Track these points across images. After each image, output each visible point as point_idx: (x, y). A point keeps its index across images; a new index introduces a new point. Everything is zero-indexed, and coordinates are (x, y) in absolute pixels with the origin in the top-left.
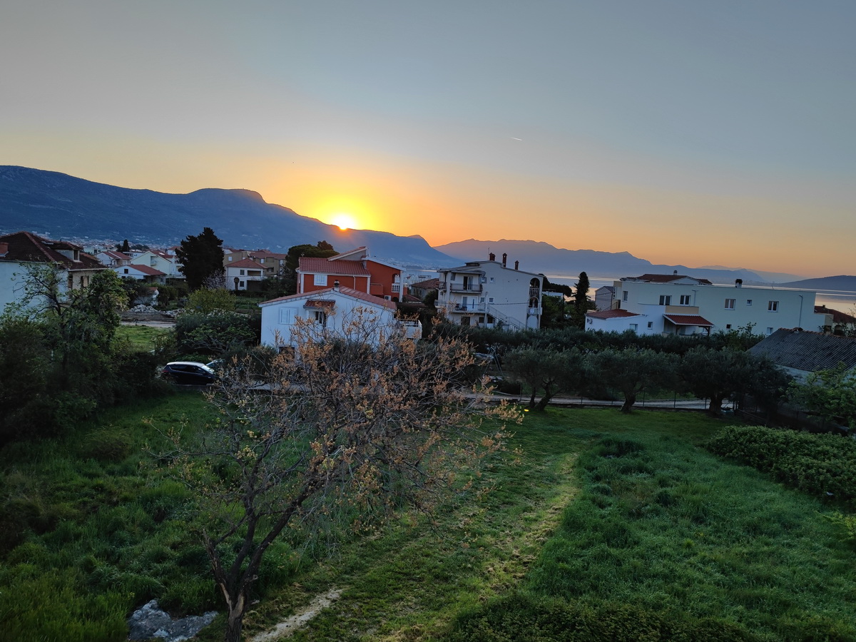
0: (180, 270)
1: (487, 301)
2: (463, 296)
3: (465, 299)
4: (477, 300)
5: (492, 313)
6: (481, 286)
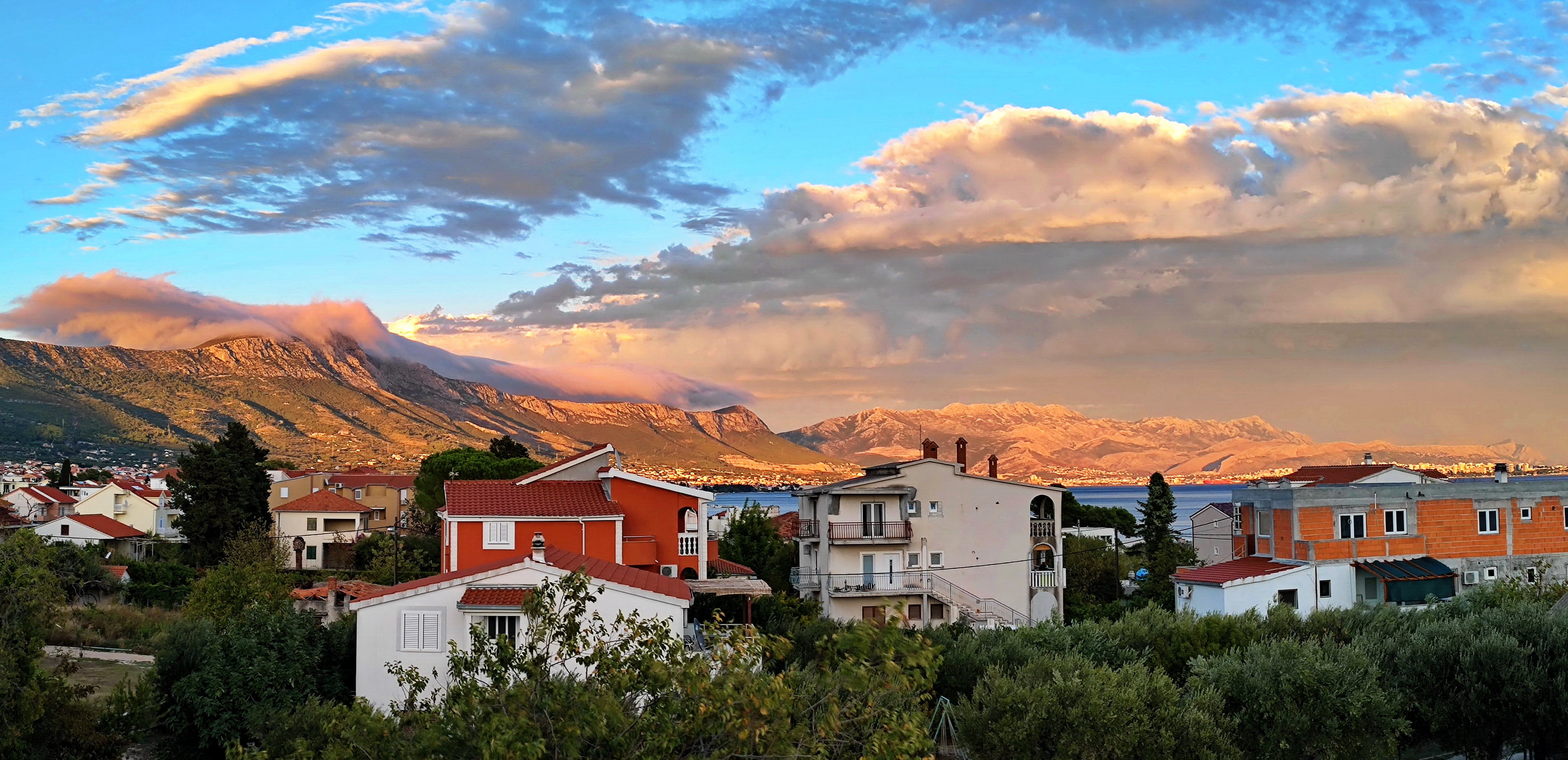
0: (175, 525)
1: (925, 561)
2: (862, 553)
3: (869, 560)
4: (899, 560)
5: (941, 593)
6: (907, 525)
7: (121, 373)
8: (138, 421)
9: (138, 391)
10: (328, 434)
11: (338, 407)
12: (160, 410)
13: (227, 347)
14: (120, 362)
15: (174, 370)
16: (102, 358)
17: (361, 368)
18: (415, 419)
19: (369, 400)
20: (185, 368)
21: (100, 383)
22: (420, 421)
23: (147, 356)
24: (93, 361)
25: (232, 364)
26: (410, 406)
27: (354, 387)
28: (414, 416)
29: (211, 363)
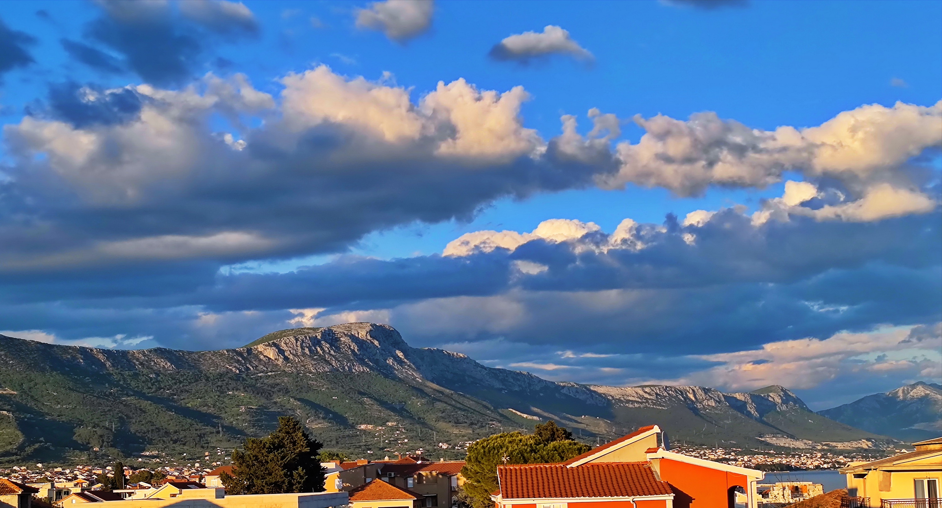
7: (171, 374)
8: (189, 421)
9: (188, 392)
10: (377, 426)
11: (385, 399)
12: (211, 410)
13: (275, 345)
14: (169, 364)
15: (223, 370)
16: (151, 360)
17: (406, 360)
18: (460, 409)
19: (415, 392)
20: (235, 367)
21: (150, 385)
22: (464, 410)
23: (196, 356)
24: (141, 364)
25: (280, 361)
26: (455, 396)
27: (400, 379)
28: (459, 405)
29: (260, 360)
